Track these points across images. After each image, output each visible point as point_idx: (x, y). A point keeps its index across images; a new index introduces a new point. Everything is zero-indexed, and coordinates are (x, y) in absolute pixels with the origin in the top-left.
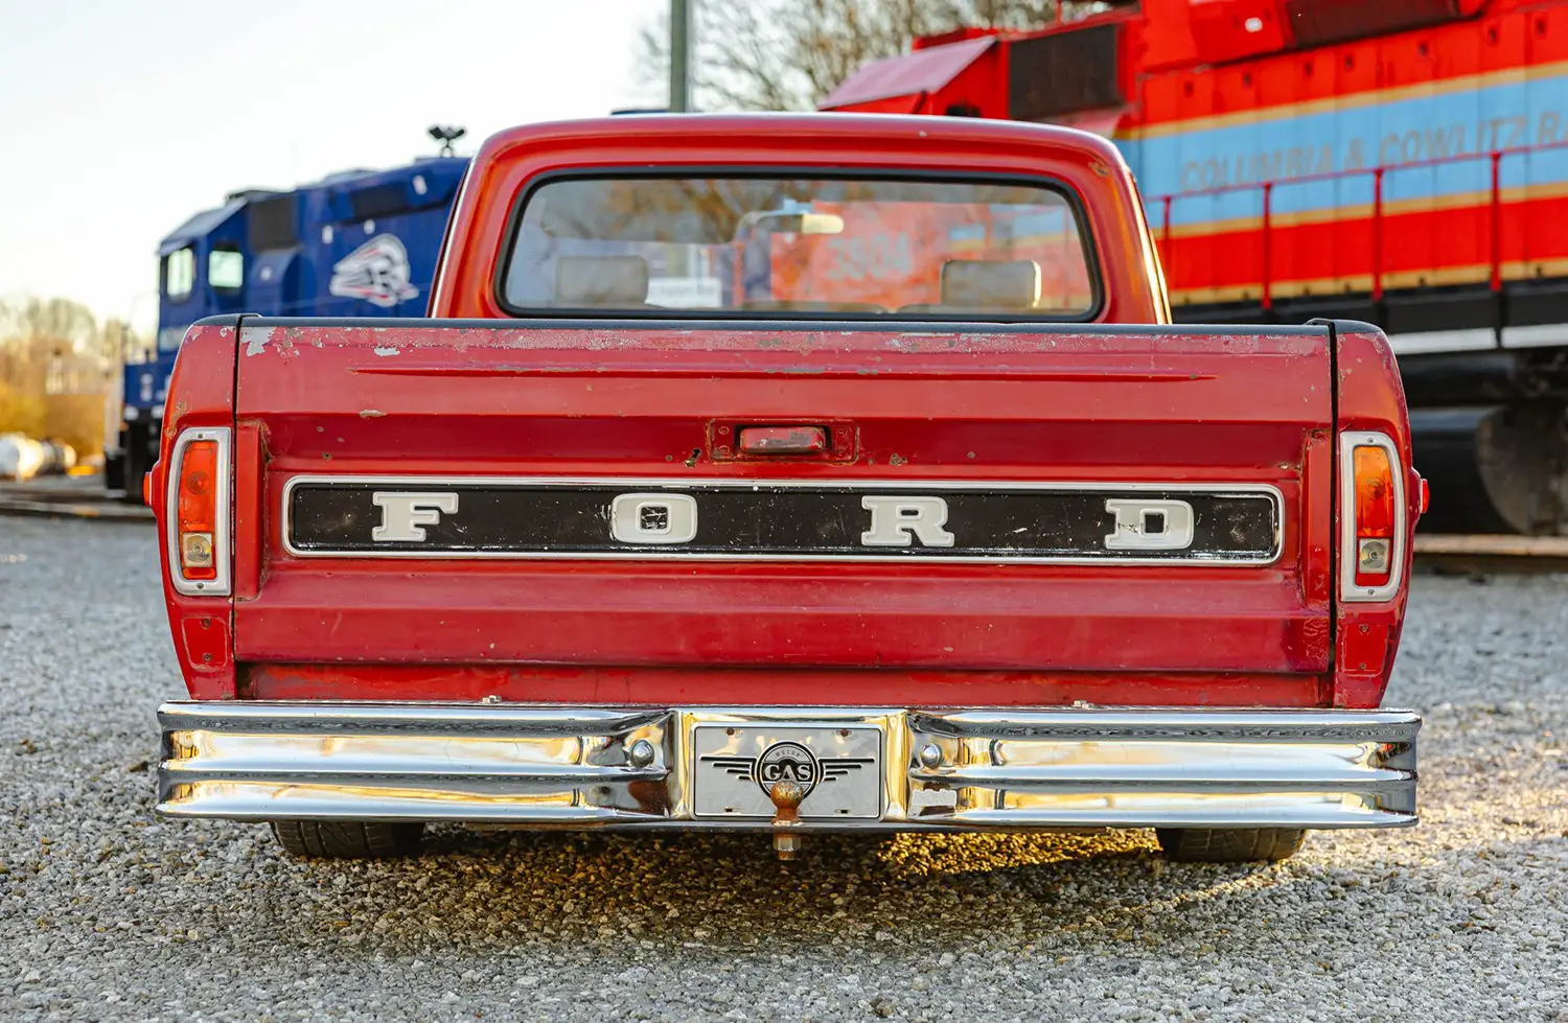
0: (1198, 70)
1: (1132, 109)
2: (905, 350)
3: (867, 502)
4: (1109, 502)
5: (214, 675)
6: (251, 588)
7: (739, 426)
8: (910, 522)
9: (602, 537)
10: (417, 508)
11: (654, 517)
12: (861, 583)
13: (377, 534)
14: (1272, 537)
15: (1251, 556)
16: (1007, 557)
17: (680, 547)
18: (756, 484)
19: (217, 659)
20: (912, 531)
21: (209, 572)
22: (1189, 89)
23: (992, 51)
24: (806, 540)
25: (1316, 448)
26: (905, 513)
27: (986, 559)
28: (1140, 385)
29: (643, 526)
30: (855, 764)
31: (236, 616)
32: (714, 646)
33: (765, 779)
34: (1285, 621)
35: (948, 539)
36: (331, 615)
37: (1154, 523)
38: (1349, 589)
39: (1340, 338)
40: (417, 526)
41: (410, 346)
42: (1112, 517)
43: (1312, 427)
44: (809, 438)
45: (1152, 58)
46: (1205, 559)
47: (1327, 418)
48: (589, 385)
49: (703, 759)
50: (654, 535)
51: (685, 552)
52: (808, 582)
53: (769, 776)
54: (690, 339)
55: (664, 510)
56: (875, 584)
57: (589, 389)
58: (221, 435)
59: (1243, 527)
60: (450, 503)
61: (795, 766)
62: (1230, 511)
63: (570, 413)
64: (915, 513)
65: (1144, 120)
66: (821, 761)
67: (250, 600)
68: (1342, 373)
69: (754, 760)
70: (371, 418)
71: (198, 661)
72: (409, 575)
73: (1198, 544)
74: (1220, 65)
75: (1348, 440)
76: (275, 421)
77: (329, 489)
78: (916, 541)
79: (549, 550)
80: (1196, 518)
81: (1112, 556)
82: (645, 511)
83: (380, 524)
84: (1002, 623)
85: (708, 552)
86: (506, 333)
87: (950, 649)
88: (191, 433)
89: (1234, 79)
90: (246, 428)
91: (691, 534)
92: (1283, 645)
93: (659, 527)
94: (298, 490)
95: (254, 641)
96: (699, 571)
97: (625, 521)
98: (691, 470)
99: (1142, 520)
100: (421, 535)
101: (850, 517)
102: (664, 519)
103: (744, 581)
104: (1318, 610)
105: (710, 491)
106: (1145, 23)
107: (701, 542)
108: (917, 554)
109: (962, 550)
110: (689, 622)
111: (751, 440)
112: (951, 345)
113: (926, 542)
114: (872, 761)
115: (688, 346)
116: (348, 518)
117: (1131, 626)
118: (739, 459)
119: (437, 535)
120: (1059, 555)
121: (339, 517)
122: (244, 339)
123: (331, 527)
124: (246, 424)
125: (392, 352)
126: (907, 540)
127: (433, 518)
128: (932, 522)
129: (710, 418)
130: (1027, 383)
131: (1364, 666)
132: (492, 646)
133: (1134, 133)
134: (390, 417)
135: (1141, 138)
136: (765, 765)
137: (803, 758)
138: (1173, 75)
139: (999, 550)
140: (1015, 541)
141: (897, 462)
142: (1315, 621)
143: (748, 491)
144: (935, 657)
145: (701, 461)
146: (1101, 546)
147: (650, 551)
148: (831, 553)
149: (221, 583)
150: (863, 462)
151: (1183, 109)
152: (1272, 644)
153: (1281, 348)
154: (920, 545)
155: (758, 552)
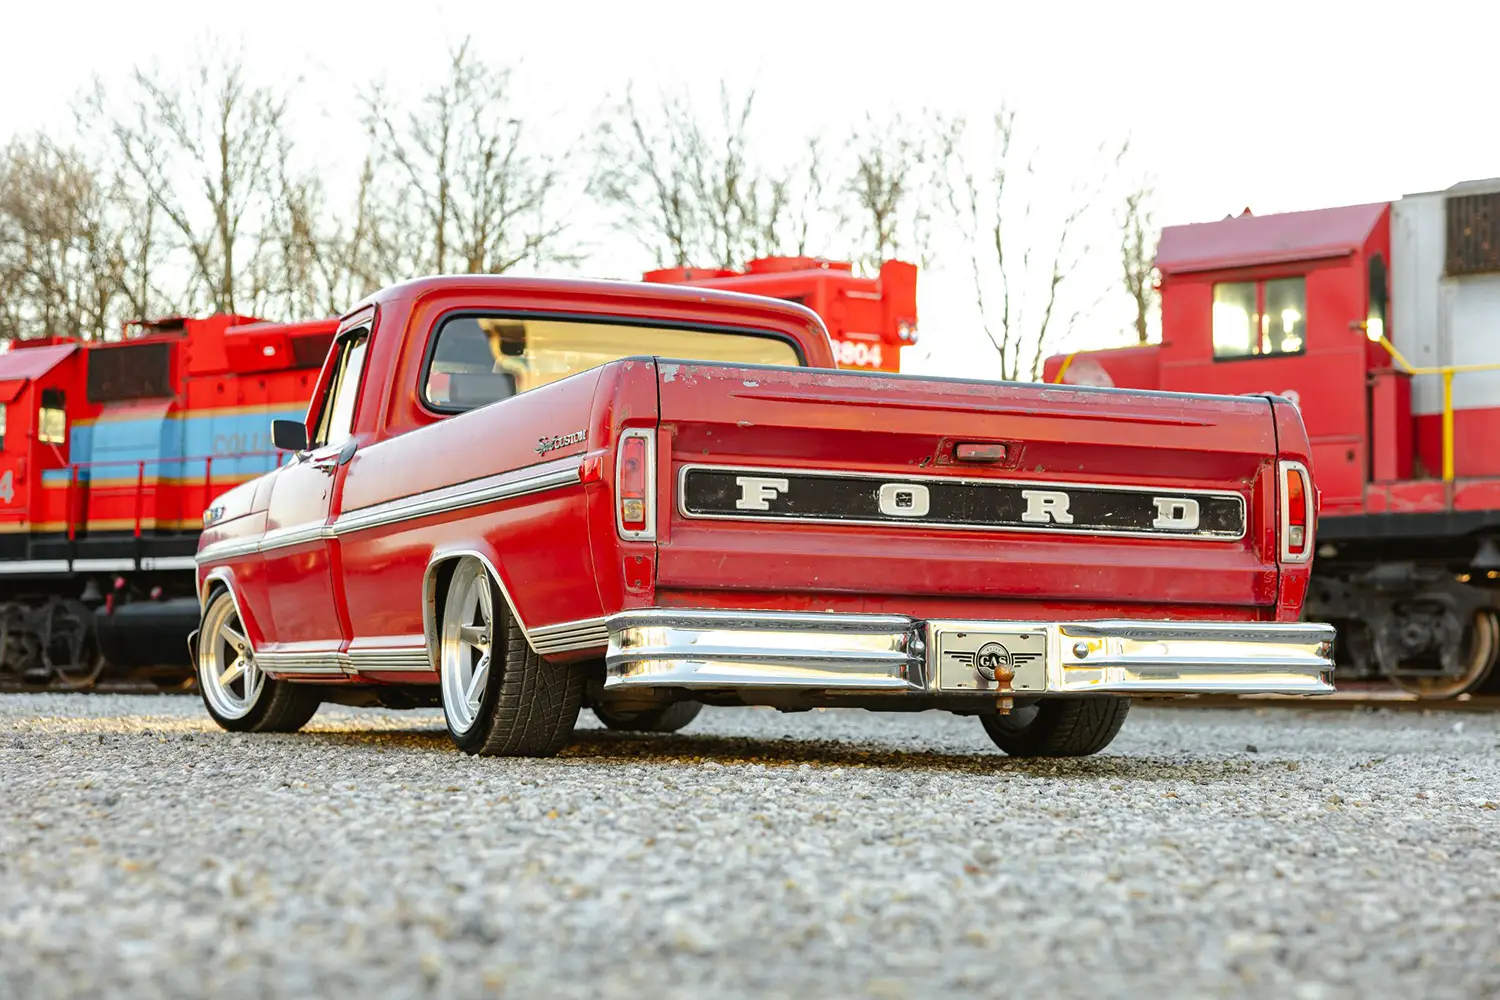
0: (228, 377)
1: (179, 399)
2: (1049, 400)
3: (1025, 494)
4: (1155, 499)
5: (641, 595)
6: (667, 537)
7: (958, 442)
8: (1049, 507)
9: (872, 510)
10: (764, 488)
11: (904, 499)
12: (1020, 545)
13: (739, 504)
14: (1241, 524)
15: (1230, 534)
16: (1103, 531)
17: (920, 519)
18: (964, 481)
19: (645, 583)
20: (1050, 513)
21: (641, 526)
22: (221, 388)
23: (76, 352)
24: (991, 516)
25: (1266, 470)
26: (1046, 501)
27: (1091, 532)
28: (1177, 427)
29: (898, 505)
30: (1031, 656)
31: (659, 554)
32: (947, 582)
33: (981, 665)
34: (1254, 572)
35: (1070, 519)
36: (719, 555)
37: (1178, 513)
38: (1286, 555)
39: (1276, 406)
40: (764, 500)
41: (764, 381)
42: (1156, 508)
43: (1266, 457)
44: (998, 452)
45: (194, 367)
46: (1206, 535)
47: (1274, 452)
48: (873, 411)
49: (946, 652)
50: (903, 511)
51: (923, 522)
52: (991, 543)
53: (982, 663)
54: (928, 386)
55: (910, 495)
56: (1029, 546)
57: (874, 414)
58: (648, 433)
59: (1225, 517)
60: (783, 486)
61: (997, 657)
62: (1219, 507)
63: (864, 429)
64: (1051, 502)
65: (188, 406)
66: (1012, 655)
67: (666, 545)
68: (1279, 425)
69: (974, 654)
70: (744, 427)
71: (631, 584)
72: (756, 532)
73: (1202, 526)
74: (243, 376)
75: (1284, 466)
76: (683, 426)
77: (709, 474)
78: (1052, 520)
79: (844, 518)
80: (1200, 510)
81: (1158, 531)
82: (898, 495)
83: (741, 498)
84: (1107, 569)
85: (936, 522)
86: (821, 376)
87: (1077, 586)
88: (630, 432)
89: (252, 385)
90: (664, 430)
91: (925, 511)
92: (1253, 588)
93: (907, 506)
94: (690, 473)
95: (669, 572)
96: (928, 535)
97: (887, 503)
98: (923, 470)
99: (1172, 511)
100: (766, 506)
101: (1016, 504)
102: (910, 500)
103: (955, 542)
104: (1270, 568)
105: (936, 484)
106: (190, 344)
107: (932, 515)
108: (1054, 527)
109: (1078, 526)
110: (933, 565)
111: (963, 452)
112: (1074, 397)
113: (1058, 520)
114: (1040, 655)
115: (927, 391)
116: (721, 494)
117: (1174, 574)
118: (951, 465)
119: (777, 505)
120: (1129, 530)
121: (716, 492)
122: (661, 372)
123: (710, 499)
124: (665, 427)
125: (754, 384)
126: (1048, 519)
127: (773, 495)
128: (1060, 507)
129: (943, 436)
130: (1117, 423)
131: (1292, 601)
132: (816, 578)
133: (180, 415)
134: (756, 426)
135: (184, 419)
136: (981, 657)
137: (1001, 652)
138: (209, 379)
139: (1098, 526)
140: (1107, 521)
141: (1039, 471)
142: (1271, 572)
143: (959, 485)
144: (1069, 591)
145: (929, 465)
146: (1151, 526)
147: (902, 521)
148: (1006, 525)
149: (650, 532)
150: (1020, 470)
151: (216, 402)
152: (1247, 588)
153: (1248, 410)
154: (1055, 522)
155: (964, 523)
